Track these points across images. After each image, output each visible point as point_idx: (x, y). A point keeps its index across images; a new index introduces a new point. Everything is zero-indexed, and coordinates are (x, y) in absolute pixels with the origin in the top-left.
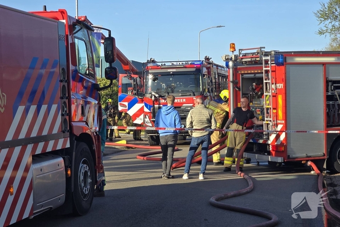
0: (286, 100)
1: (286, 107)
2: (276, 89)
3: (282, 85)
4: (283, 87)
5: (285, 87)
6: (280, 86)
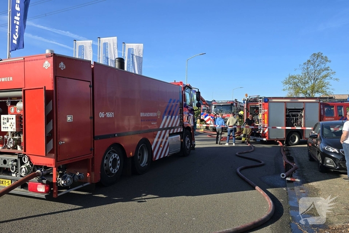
0: (268, 116)
1: (268, 119)
2: (264, 111)
3: (267, 110)
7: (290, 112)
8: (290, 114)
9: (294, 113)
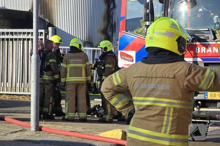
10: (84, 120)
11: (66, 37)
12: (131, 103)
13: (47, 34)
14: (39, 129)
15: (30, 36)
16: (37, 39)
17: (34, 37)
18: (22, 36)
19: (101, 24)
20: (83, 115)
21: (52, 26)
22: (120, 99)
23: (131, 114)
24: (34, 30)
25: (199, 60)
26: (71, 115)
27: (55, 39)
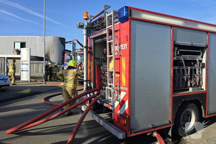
0: (130, 63)
1: (130, 71)
2: (120, 50)
3: (126, 45)
4: (127, 47)
5: (130, 47)
6: (124, 46)
7: (182, 53)
8: (182, 58)
9: (189, 57)
10: (56, 81)
11: (52, 63)
12: (64, 78)
13: (48, 62)
14: (45, 83)
15: (43, 63)
16: (45, 63)
17: (44, 63)
18: (42, 63)
19: (61, 60)
20: (56, 80)
21: (49, 60)
22: (61, 77)
23: (64, 80)
24: (44, 61)
25: (82, 68)
26: (53, 80)
27: (49, 63)
